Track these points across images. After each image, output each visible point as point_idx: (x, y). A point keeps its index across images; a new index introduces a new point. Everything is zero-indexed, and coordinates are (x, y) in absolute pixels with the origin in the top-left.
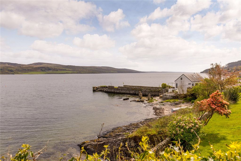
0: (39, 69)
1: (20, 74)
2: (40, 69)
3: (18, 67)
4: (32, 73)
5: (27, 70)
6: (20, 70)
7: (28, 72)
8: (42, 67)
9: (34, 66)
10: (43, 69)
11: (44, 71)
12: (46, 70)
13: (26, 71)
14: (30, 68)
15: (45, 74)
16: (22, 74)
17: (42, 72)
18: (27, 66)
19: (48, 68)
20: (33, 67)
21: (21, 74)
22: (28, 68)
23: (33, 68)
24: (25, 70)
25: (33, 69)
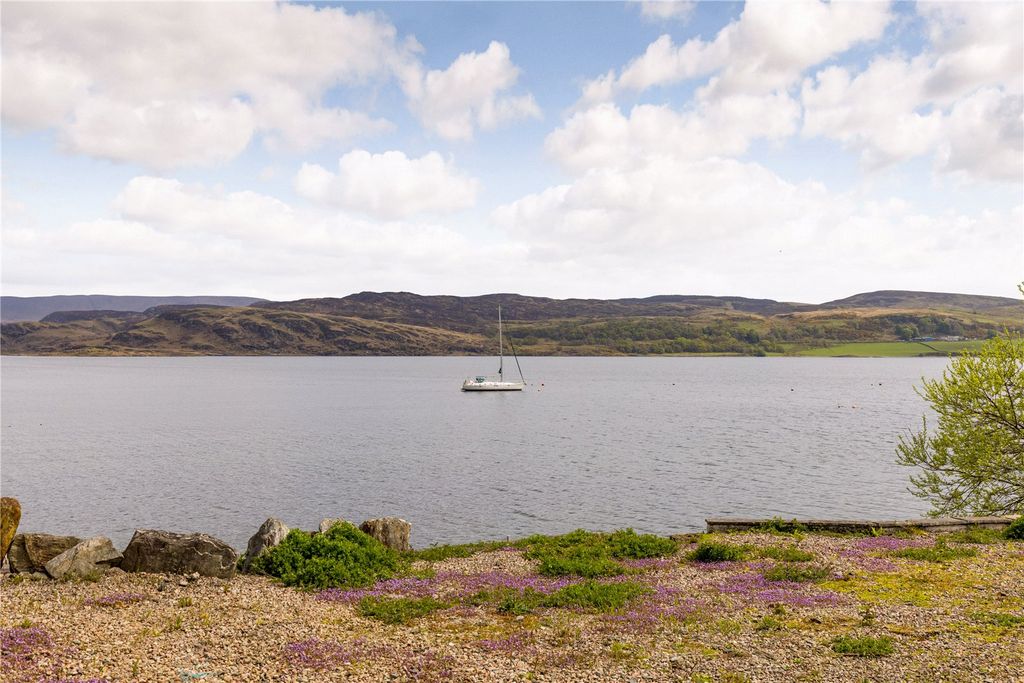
0: (884, 325)
1: (788, 355)
2: (892, 330)
3: (782, 317)
4: (850, 347)
5: (822, 332)
6: (789, 333)
7: (825, 346)
8: (903, 319)
9: (858, 313)
10: (908, 328)
11: (914, 341)
12: (924, 331)
13: (821, 341)
14: (836, 324)
15: (921, 355)
16: (800, 355)
17: (902, 345)
18: (821, 313)
19: (934, 319)
20: (855, 316)
21: (794, 356)
22: (826, 325)
23: (854, 321)
24: (814, 333)
25: (855, 325)
